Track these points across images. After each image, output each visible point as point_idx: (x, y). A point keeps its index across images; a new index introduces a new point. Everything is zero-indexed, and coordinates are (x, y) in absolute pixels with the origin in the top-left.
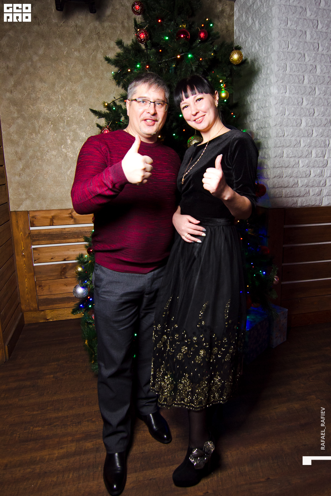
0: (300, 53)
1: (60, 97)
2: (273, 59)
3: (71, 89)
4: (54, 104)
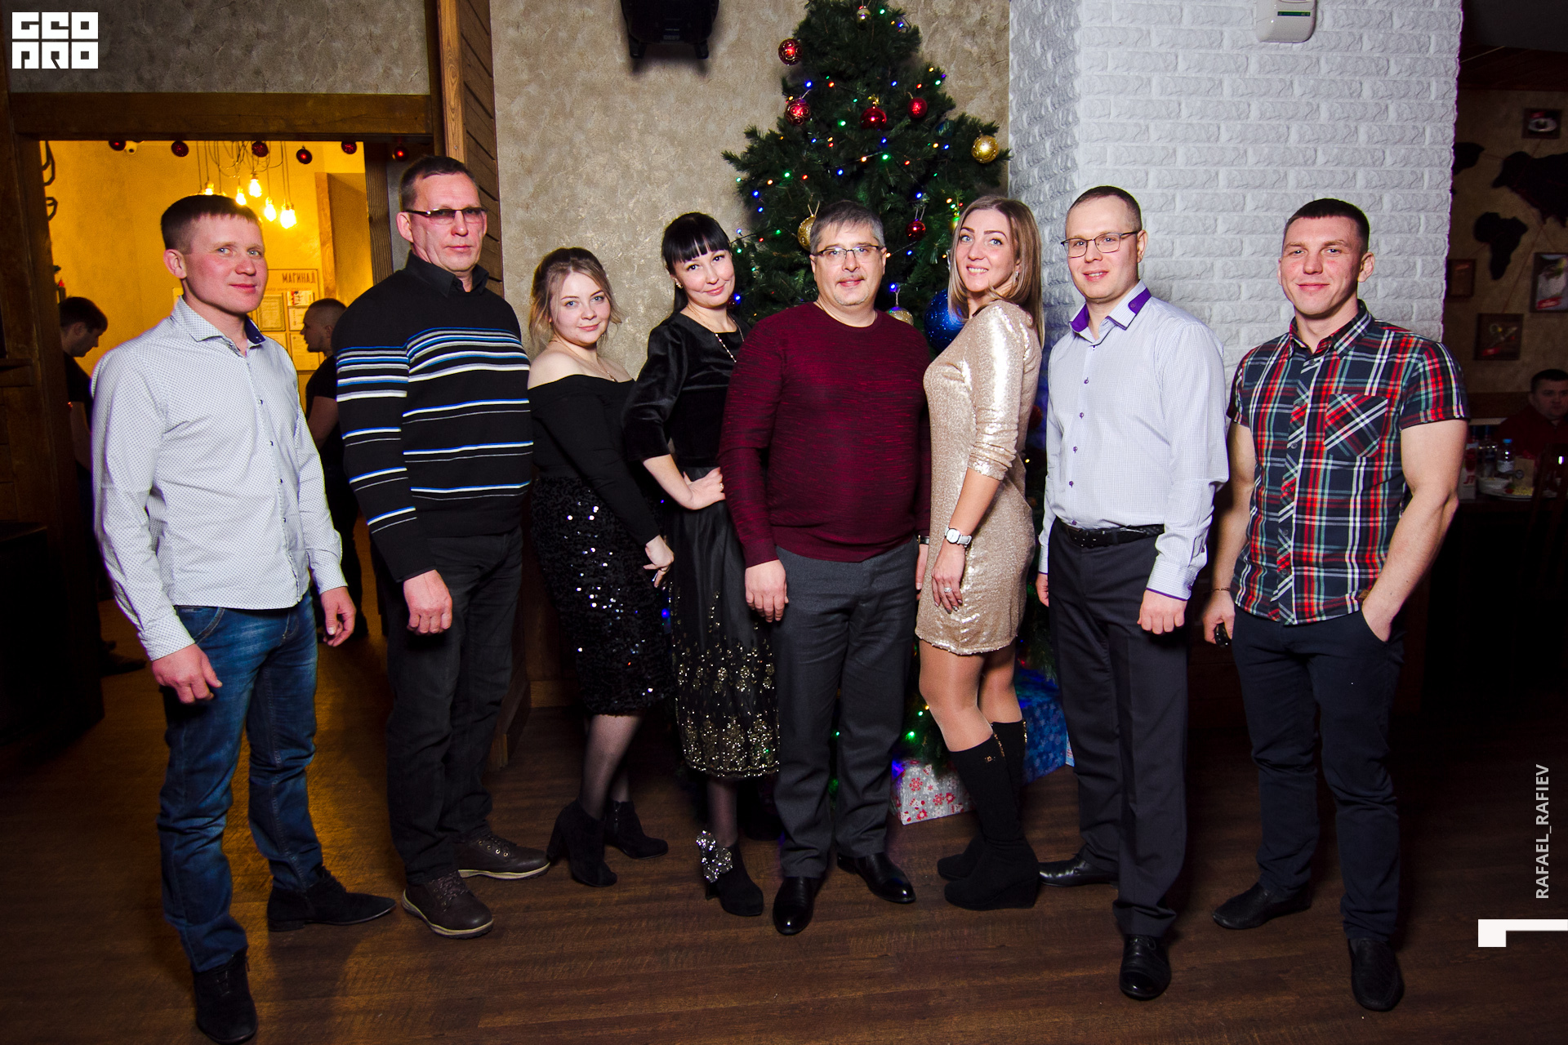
0: (1137, 125)
1: (626, 216)
2: (1077, 138)
3: (649, 199)
4: (614, 232)
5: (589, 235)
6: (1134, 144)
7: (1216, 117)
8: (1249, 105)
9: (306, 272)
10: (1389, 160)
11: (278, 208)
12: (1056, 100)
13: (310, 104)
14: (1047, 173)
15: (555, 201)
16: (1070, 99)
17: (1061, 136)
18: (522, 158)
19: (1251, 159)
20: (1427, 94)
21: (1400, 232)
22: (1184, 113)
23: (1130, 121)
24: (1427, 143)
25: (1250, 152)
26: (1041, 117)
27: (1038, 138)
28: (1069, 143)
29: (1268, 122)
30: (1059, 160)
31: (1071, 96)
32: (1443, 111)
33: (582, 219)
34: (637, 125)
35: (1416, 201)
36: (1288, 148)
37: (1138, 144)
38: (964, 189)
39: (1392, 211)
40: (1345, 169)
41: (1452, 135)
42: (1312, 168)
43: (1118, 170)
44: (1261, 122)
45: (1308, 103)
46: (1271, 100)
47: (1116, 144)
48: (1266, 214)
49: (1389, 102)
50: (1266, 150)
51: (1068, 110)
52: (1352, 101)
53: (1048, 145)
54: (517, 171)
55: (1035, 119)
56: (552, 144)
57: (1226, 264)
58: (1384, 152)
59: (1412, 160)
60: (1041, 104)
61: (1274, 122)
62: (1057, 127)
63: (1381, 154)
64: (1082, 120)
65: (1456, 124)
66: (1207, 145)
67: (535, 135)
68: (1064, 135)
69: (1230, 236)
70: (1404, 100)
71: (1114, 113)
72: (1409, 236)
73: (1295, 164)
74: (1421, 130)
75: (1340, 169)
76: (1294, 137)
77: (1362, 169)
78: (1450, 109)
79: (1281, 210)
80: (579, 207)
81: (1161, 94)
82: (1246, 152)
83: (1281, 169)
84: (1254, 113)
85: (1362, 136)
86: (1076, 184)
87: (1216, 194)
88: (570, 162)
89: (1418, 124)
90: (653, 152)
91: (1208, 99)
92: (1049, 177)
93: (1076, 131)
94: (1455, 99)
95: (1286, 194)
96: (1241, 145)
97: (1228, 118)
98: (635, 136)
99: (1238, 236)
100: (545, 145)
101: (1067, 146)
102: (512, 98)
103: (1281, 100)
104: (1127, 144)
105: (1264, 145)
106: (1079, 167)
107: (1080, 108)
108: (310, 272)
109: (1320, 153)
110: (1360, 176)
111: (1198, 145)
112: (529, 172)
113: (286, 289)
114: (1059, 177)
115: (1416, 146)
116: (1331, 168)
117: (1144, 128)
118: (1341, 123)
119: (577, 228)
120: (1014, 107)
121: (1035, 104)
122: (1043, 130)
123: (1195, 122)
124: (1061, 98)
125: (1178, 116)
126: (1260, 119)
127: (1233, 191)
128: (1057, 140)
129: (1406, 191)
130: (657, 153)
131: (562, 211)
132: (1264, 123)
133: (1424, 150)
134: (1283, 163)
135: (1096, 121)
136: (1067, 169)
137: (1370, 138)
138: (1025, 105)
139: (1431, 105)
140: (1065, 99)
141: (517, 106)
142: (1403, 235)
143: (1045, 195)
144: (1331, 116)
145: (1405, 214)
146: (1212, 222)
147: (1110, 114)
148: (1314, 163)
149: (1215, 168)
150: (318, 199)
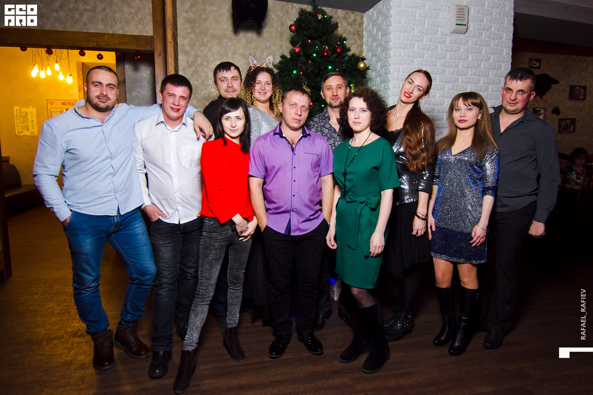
5: (212, 90)
6: (409, 66)
7: (436, 58)
8: (446, 54)
9: (72, 101)
10: (491, 75)
11: (65, 76)
12: (382, 50)
13: (106, 36)
14: (378, 74)
15: (200, 77)
16: (388, 49)
17: (384, 62)
18: (188, 61)
19: (447, 73)
20: (502, 53)
21: (494, 99)
22: (425, 56)
23: (408, 58)
24: (503, 69)
25: (447, 70)
26: (376, 55)
27: (375, 62)
28: (387, 65)
29: (452, 60)
30: (383, 70)
31: (388, 48)
32: (507, 59)
33: (210, 84)
34: (231, 51)
35: (499, 89)
36: (459, 69)
37: (410, 66)
38: (355, 79)
39: (492, 92)
40: (477, 77)
41: (510, 67)
42: (466, 76)
43: (404, 75)
44: (450, 60)
45: (465, 55)
46: (453, 53)
47: (403, 66)
48: (452, 91)
49: (491, 55)
50: (452, 70)
51: (387, 53)
52: (479, 54)
53: (379, 65)
54: (186, 65)
55: (374, 55)
56: (199, 56)
57: (439, 108)
58: (489, 72)
59: (498, 75)
60: (376, 51)
61: (454, 61)
62: (382, 59)
63: (488, 73)
64: (392, 57)
65: (511, 64)
66: (433, 67)
67: (193, 53)
68: (385, 62)
69: (440, 98)
70: (495, 55)
71: (403, 55)
72: (497, 100)
73: (461, 75)
74: (501, 65)
75: (475, 77)
76: (461, 66)
77: (482, 77)
78: (510, 58)
79: (457, 90)
80: (209, 80)
81: (418, 49)
82: (445, 70)
83: (457, 76)
84: (448, 57)
85: (482, 66)
86: (390, 79)
87: (436, 84)
88: (206, 63)
89: (500, 63)
90: (237, 61)
91: (433, 51)
92: (379, 76)
93: (390, 61)
94: (511, 55)
95: (458, 85)
96: (444, 68)
97: (440, 59)
98: (230, 54)
99: (442, 99)
100: (196, 56)
101: (386, 66)
102: (184, 39)
103: (457, 53)
104: (407, 66)
105: (451, 68)
106: (391, 73)
107: (391, 53)
108: (74, 102)
109: (469, 71)
110: (482, 79)
111: (430, 67)
112: (191, 66)
113: (63, 108)
114: (383, 76)
115: (499, 71)
116: (473, 77)
117: (412, 61)
118: (476, 62)
119: (208, 87)
120: (365, 51)
121: (374, 50)
122: (377, 60)
123: (429, 59)
124: (384, 49)
125: (423, 57)
126: (450, 59)
127: (441, 83)
128: (383, 63)
129: (496, 85)
130: (238, 61)
131: (202, 81)
132: (451, 61)
133: (501, 72)
134: (457, 75)
135: (396, 57)
136: (386, 73)
137: (485, 67)
138: (370, 50)
139: (504, 57)
140: (385, 49)
141: (186, 42)
142: (495, 100)
143: (378, 82)
144: (473, 59)
145: (496, 93)
146: (434, 93)
147: (401, 55)
148: (467, 75)
149: (435, 75)
150: (78, 72)
